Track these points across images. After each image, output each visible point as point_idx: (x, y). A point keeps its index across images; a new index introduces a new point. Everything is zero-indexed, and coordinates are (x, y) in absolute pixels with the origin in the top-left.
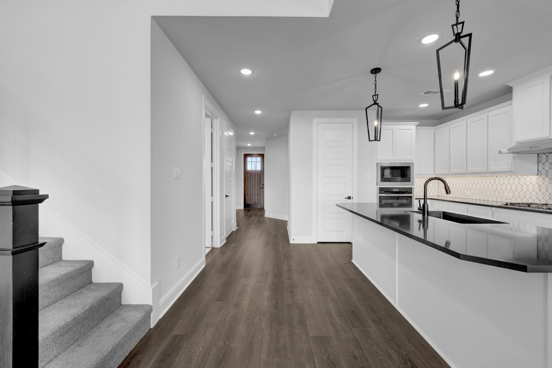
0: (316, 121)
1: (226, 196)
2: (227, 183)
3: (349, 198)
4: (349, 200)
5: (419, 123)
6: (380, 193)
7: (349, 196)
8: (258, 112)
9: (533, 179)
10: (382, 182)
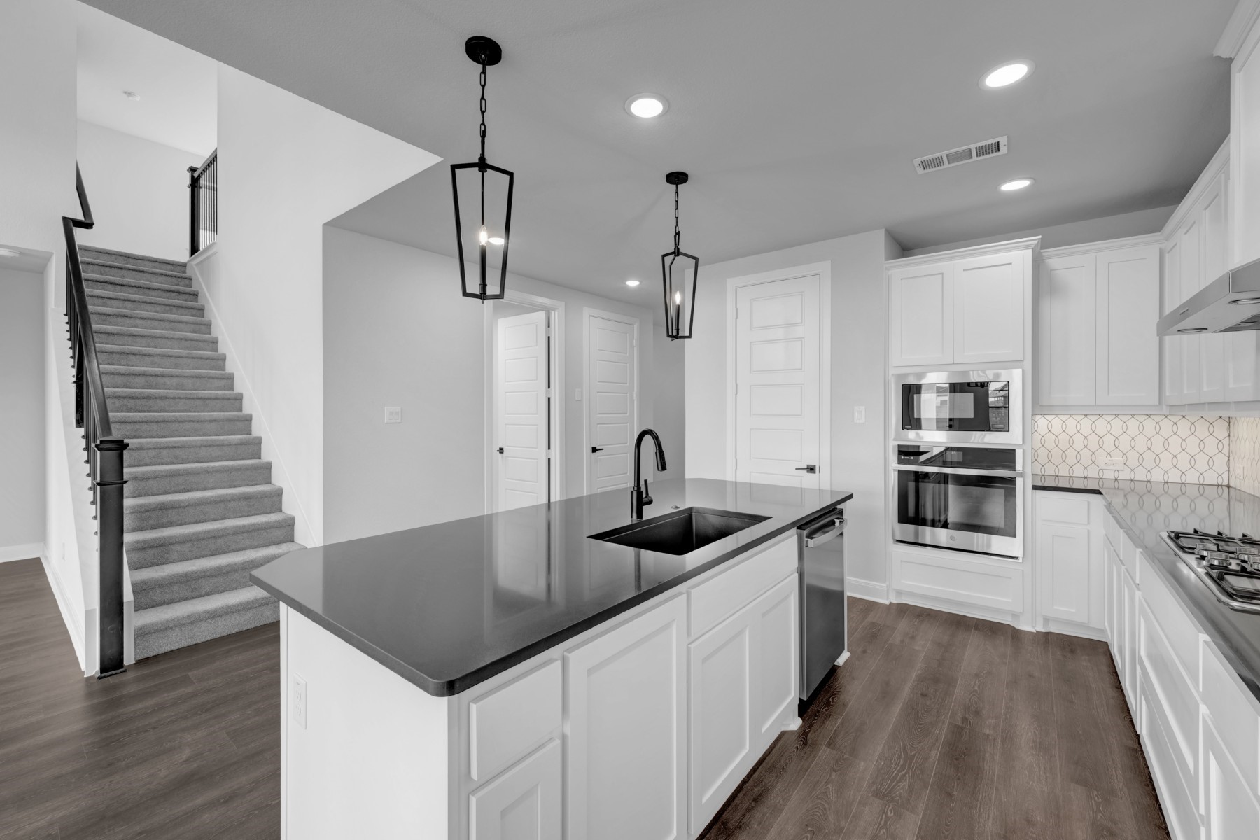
0: (731, 283)
1: (594, 450)
2: (599, 426)
3: (811, 469)
4: (811, 475)
5: (1040, 237)
6: (900, 462)
7: (812, 463)
8: (633, 284)
10: (908, 429)
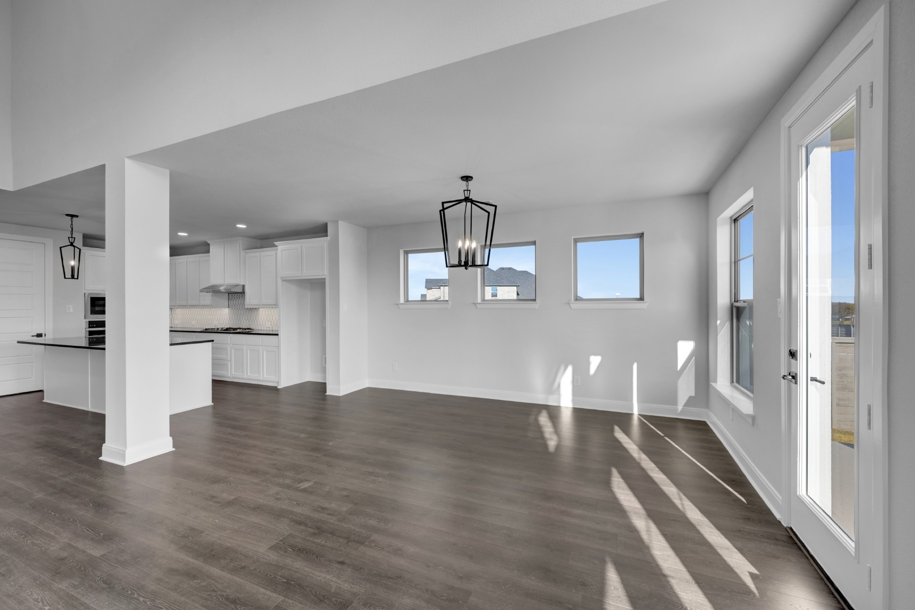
9: (226, 312)
